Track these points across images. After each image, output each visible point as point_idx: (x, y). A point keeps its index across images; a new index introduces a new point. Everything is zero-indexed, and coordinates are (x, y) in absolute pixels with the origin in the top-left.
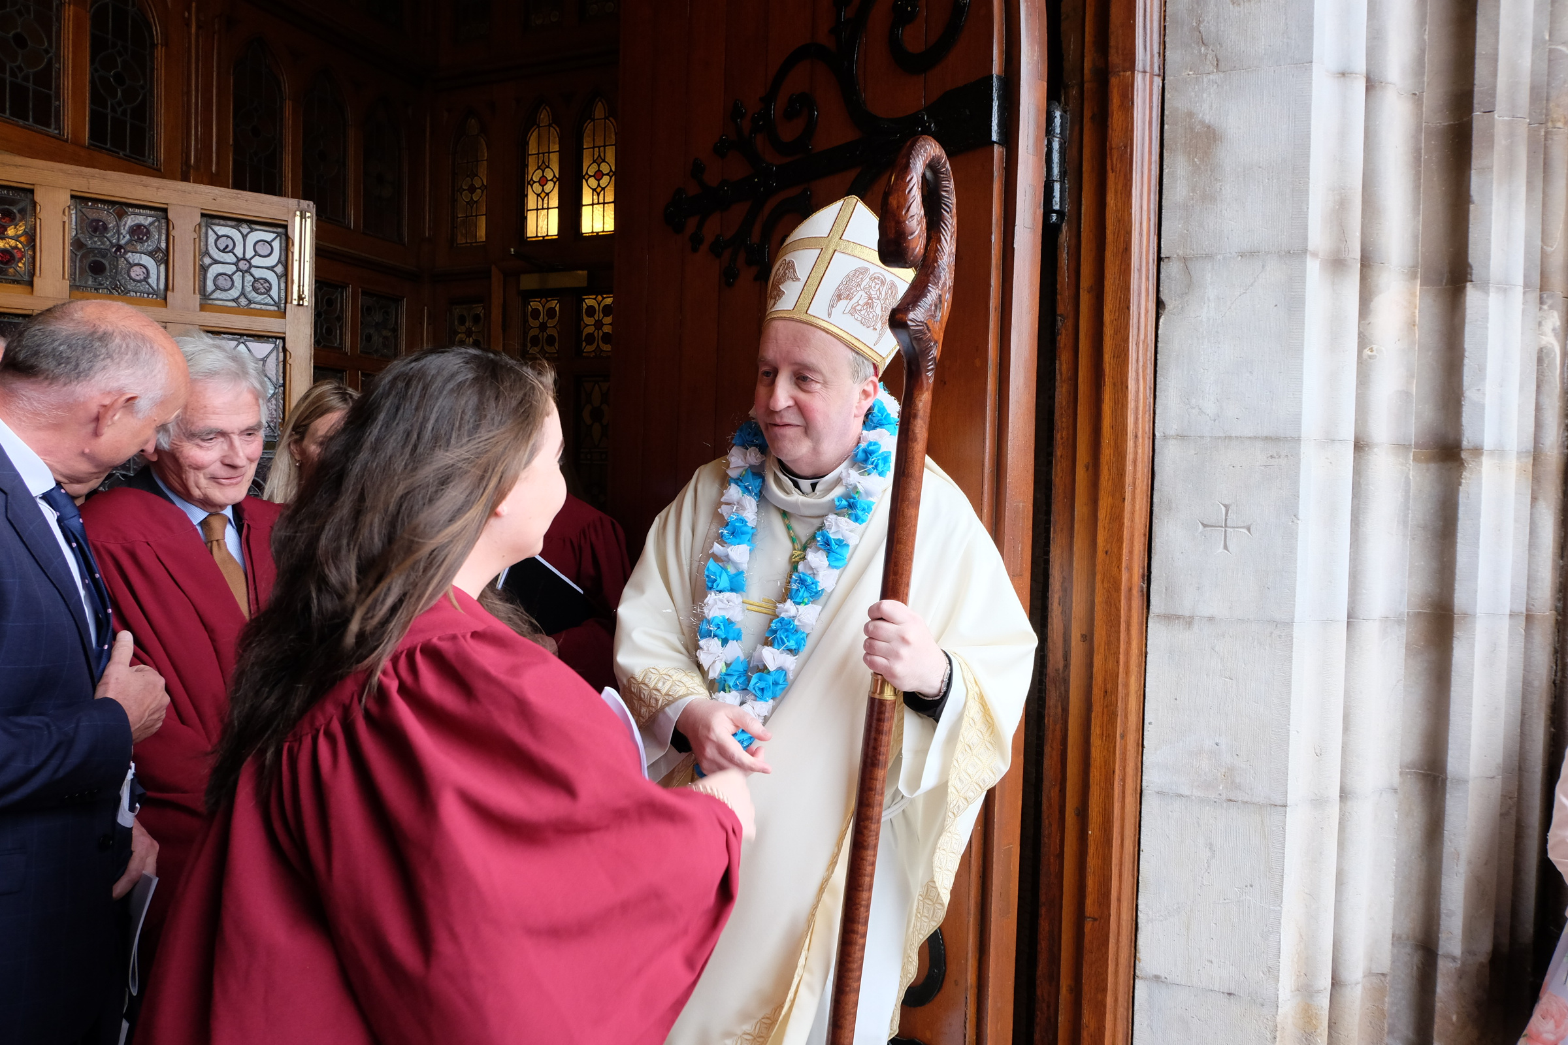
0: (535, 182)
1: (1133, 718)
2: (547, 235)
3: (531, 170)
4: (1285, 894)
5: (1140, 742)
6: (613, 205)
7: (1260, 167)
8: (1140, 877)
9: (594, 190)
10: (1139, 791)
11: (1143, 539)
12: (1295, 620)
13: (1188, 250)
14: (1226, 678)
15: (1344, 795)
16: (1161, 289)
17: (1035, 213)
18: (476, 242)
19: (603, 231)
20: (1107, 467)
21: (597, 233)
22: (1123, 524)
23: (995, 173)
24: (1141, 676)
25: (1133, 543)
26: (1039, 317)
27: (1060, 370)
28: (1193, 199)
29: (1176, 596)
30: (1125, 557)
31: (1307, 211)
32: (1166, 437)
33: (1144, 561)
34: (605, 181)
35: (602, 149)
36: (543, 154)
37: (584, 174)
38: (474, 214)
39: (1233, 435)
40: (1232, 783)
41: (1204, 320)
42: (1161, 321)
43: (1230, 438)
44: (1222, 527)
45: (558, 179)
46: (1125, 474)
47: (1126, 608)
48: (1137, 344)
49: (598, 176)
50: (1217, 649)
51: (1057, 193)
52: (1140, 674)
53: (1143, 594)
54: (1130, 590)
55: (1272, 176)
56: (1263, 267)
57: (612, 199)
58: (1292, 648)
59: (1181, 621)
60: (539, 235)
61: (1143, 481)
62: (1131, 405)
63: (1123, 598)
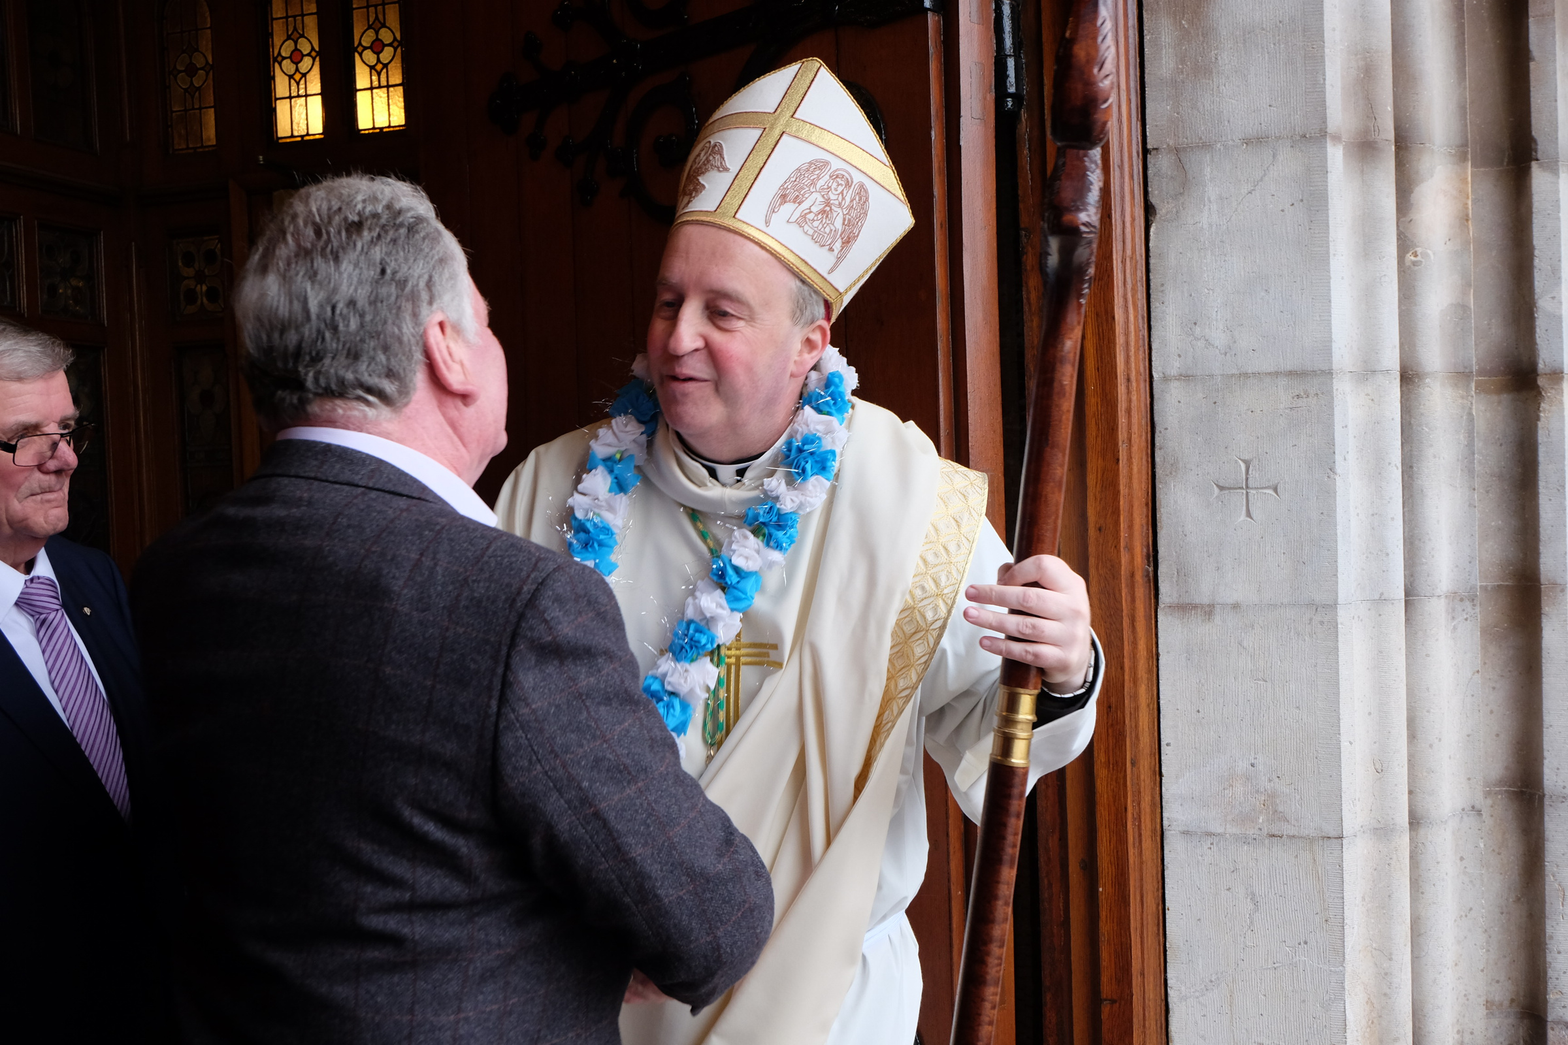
0: (284, 58)
1: (1145, 740)
2: (308, 134)
3: (277, 41)
4: (1348, 950)
5: (1157, 769)
6: (401, 89)
7: (1263, 29)
8: (1168, 945)
9: (372, 68)
10: (1159, 833)
11: (1145, 510)
12: (1341, 600)
13: (1181, 139)
14: (1259, 680)
15: (1415, 821)
16: (1150, 189)
17: (985, 98)
18: (202, 147)
19: (389, 127)
20: (1094, 420)
21: (381, 129)
22: (1119, 492)
23: (931, 50)
24: (1152, 685)
25: (1132, 515)
26: (997, 233)
27: (1028, 299)
28: (1182, 72)
29: (1190, 580)
30: (1123, 534)
31: (1324, 84)
32: (1166, 379)
33: (1148, 537)
34: (387, 53)
35: (380, 8)
36: (294, 17)
37: (356, 44)
38: (196, 106)
39: (1250, 371)
40: (1274, 814)
41: (1205, 227)
42: (1152, 230)
43: (1246, 375)
44: (1242, 488)
45: (318, 53)
46: (1117, 428)
47: (1129, 599)
48: (1124, 262)
49: (377, 47)
50: (1245, 644)
51: (1011, 72)
52: (1152, 681)
53: (1149, 580)
54: (1132, 575)
55: (1279, 40)
56: (1274, 156)
57: (399, 81)
58: (1337, 637)
59: (1199, 610)
60: (296, 133)
61: (1141, 436)
62: (1120, 340)
63: (1123, 585)
